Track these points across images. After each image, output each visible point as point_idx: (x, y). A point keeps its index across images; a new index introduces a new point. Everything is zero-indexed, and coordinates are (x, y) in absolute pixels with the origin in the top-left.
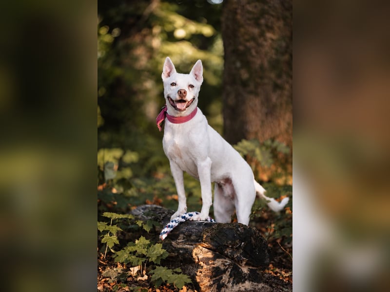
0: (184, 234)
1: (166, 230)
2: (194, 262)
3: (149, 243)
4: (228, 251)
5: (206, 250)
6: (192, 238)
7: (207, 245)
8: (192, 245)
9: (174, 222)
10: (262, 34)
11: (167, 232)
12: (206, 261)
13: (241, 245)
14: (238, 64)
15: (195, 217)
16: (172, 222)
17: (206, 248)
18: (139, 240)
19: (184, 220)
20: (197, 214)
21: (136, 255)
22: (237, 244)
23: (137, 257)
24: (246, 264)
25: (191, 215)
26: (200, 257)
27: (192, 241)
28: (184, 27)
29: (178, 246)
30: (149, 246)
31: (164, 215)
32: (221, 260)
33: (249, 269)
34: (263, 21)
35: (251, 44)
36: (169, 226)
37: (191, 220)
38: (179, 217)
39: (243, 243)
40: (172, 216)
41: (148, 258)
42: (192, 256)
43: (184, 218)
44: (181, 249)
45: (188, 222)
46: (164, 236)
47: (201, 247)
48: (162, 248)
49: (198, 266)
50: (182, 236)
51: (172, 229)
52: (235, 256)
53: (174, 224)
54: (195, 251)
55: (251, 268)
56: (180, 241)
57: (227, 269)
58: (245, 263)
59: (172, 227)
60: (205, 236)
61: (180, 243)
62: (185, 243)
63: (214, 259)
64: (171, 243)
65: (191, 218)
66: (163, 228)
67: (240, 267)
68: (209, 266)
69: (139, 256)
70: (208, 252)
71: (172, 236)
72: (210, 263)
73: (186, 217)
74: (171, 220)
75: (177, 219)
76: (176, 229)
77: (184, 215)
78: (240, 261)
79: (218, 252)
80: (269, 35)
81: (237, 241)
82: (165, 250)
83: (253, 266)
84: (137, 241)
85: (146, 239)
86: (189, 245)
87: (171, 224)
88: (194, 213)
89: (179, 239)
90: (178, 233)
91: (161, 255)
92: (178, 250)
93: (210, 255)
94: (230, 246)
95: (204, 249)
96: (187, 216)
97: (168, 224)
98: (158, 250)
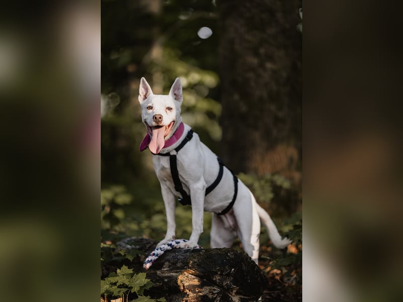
0: (170, 262)
1: (150, 258)
2: (180, 290)
3: (132, 272)
4: (217, 278)
5: (193, 277)
6: (179, 265)
7: (194, 272)
8: (177, 272)
9: (159, 250)
10: (262, 65)
11: (151, 260)
12: (192, 288)
13: (231, 271)
14: (236, 97)
15: (182, 244)
16: (157, 250)
17: (192, 274)
18: (120, 269)
19: (169, 248)
20: (184, 241)
21: (118, 284)
22: (227, 271)
23: (118, 287)
24: (237, 293)
25: (178, 243)
26: (186, 284)
27: (178, 268)
29: (163, 275)
30: (132, 275)
31: (149, 245)
32: (208, 288)
33: (240, 298)
36: (154, 254)
37: (178, 247)
38: (164, 244)
39: (233, 269)
40: (159, 244)
41: (131, 288)
42: (177, 284)
43: (169, 245)
44: (166, 277)
45: (174, 250)
46: (148, 266)
47: (187, 274)
48: (146, 278)
49: (184, 294)
50: (167, 263)
51: (156, 257)
52: (224, 284)
53: (160, 252)
54: (180, 278)
55: (242, 297)
56: (165, 269)
57: (216, 298)
58: (235, 291)
59: (157, 255)
60: (191, 262)
61: (165, 272)
62: (170, 271)
63: (201, 286)
64: (157, 273)
65: (178, 246)
66: (147, 257)
67: (231, 296)
68: (195, 295)
69: (120, 287)
70: (194, 279)
71: (157, 264)
72: (197, 291)
73: (173, 244)
74: (157, 248)
75: (162, 246)
76: (161, 257)
77: (170, 243)
78: (229, 289)
79: (205, 279)
80: (269, 65)
81: (227, 267)
82: (149, 280)
83: (244, 295)
84: (118, 271)
85: (129, 268)
86: (175, 272)
87: (156, 252)
88: (181, 241)
90: (163, 261)
91: (145, 285)
92: (162, 279)
93: (196, 282)
94: (219, 273)
95: (190, 275)
96: (174, 243)
97: (153, 252)
98: (141, 280)
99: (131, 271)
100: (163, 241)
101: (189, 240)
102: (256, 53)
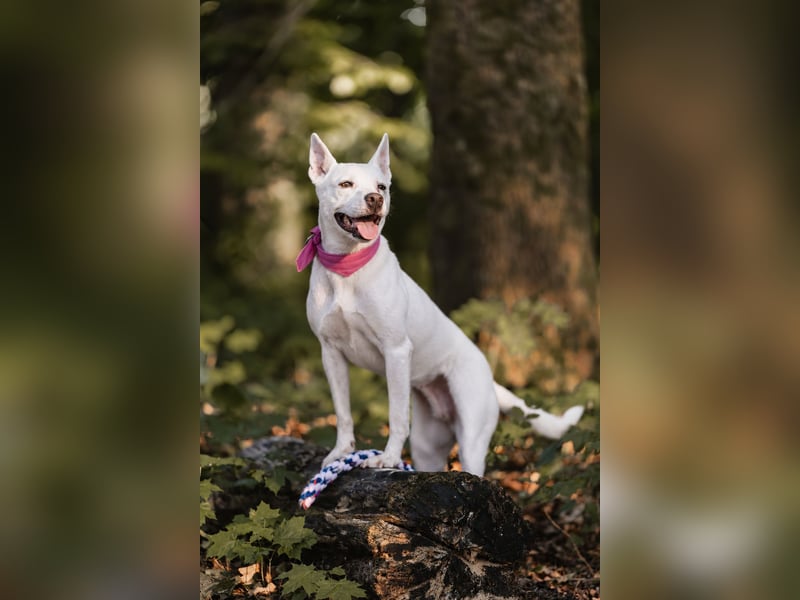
0: (350, 497)
1: (311, 488)
2: (371, 554)
3: (278, 515)
4: (442, 530)
5: (396, 528)
6: (367, 504)
7: (397, 519)
8: (365, 518)
9: (329, 472)
10: (510, 84)
11: (314, 492)
12: (396, 550)
13: (466, 518)
14: (461, 145)
15: (372, 460)
16: (325, 471)
17: (394, 524)
18: (256, 509)
19: (348, 467)
20: (376, 454)
21: (253, 539)
22: (461, 516)
23: (253, 544)
24: (479, 557)
25: (364, 457)
26: (384, 543)
27: (366, 510)
28: (351, 72)
29: (338, 522)
30: (278, 522)
31: (307, 458)
32: (425, 549)
33: (484, 566)
34: (510, 57)
35: (488, 103)
36: (319, 480)
37: (364, 466)
38: (338, 460)
39: (471, 513)
40: (326, 460)
41: (278, 546)
42: (366, 542)
43: (349, 462)
44: (345, 527)
45: (356, 471)
46: (308, 502)
47: (385, 524)
48: (305, 527)
49: (379, 561)
50: (344, 499)
51: (323, 486)
52: (455, 541)
53: (330, 476)
54: (373, 531)
55: (488, 564)
56: (342, 510)
57: (439, 568)
58: (474, 554)
59: (325, 482)
60: (392, 499)
61: (341, 515)
62: (353, 513)
63: (412, 547)
64: (324, 516)
65: (365, 463)
66: (304, 483)
67: (466, 563)
68: (401, 563)
69: (256, 544)
70: (398, 533)
71: (326, 499)
72: (404, 555)
73: (354, 460)
74: (323, 467)
75: (335, 464)
76: (331, 486)
77: (349, 457)
78: (463, 550)
79: (420, 532)
80: (523, 84)
81: (459, 510)
82: (311, 531)
83: (494, 562)
84: (252, 513)
85: (272, 507)
86: (360, 518)
87: (322, 475)
88: (369, 453)
89: (338, 508)
90: (337, 493)
91: (303, 541)
92: (336, 529)
93: (402, 539)
94: (445, 521)
95: (390, 526)
96: (356, 458)
97: (317, 476)
98: (296, 529)
99: (276, 513)
100: (335, 453)
101: (384, 450)
102: (499, 61)
